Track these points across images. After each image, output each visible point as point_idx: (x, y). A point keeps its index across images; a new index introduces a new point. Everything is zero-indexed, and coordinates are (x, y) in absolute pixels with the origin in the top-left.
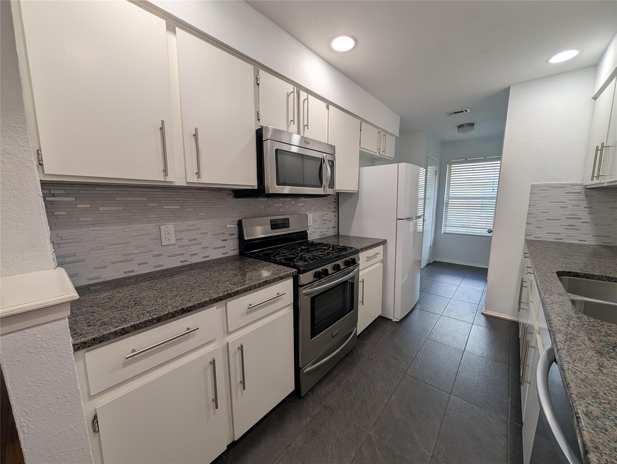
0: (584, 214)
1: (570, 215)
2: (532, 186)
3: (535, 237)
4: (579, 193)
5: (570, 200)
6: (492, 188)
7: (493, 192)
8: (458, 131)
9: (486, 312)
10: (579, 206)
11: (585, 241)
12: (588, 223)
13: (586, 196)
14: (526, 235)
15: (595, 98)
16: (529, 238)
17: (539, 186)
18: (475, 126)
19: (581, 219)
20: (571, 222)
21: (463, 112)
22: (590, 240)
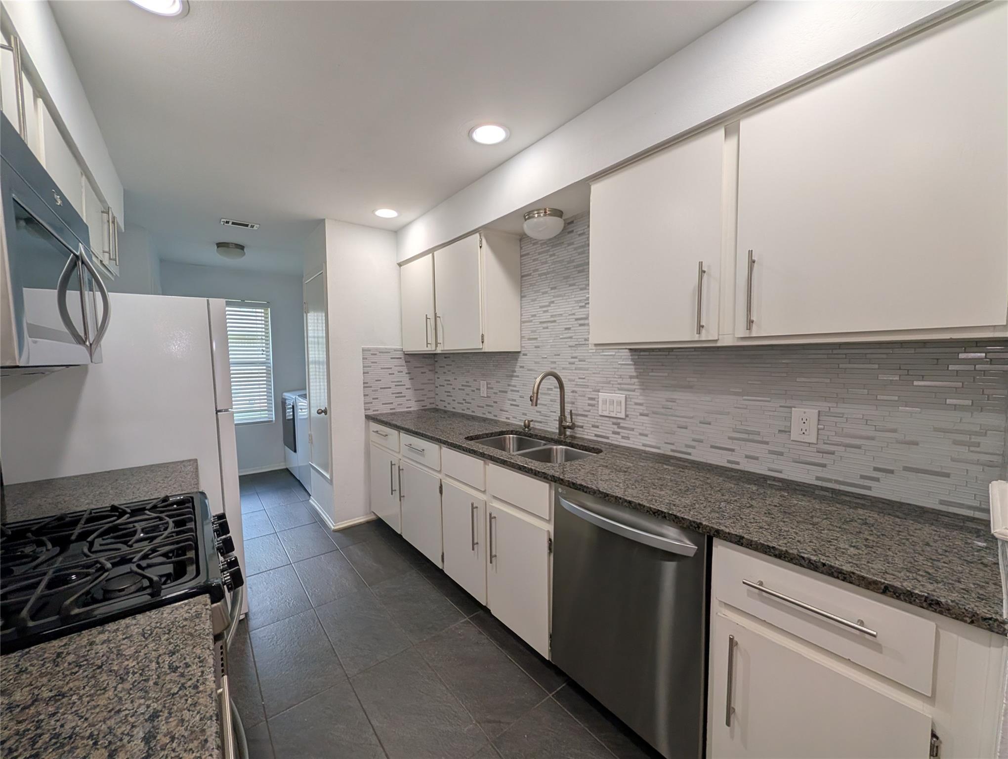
0: (405, 379)
1: (398, 382)
2: (364, 350)
3: (374, 411)
4: (401, 358)
5: (395, 366)
6: (261, 349)
7: (262, 354)
8: (217, 250)
9: (338, 525)
10: (402, 372)
11: (410, 407)
12: (410, 389)
13: (406, 362)
14: (365, 410)
15: (400, 265)
16: (370, 413)
17: (369, 350)
18: (245, 250)
19: (405, 385)
20: (399, 389)
21: (247, 226)
22: (414, 407)
